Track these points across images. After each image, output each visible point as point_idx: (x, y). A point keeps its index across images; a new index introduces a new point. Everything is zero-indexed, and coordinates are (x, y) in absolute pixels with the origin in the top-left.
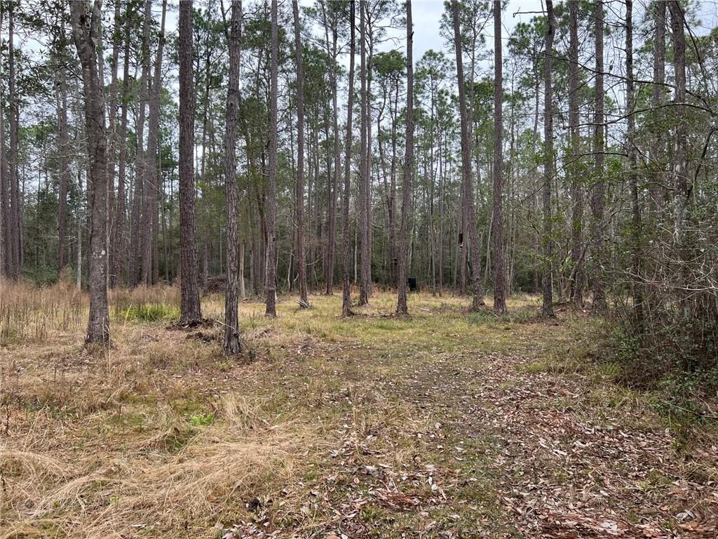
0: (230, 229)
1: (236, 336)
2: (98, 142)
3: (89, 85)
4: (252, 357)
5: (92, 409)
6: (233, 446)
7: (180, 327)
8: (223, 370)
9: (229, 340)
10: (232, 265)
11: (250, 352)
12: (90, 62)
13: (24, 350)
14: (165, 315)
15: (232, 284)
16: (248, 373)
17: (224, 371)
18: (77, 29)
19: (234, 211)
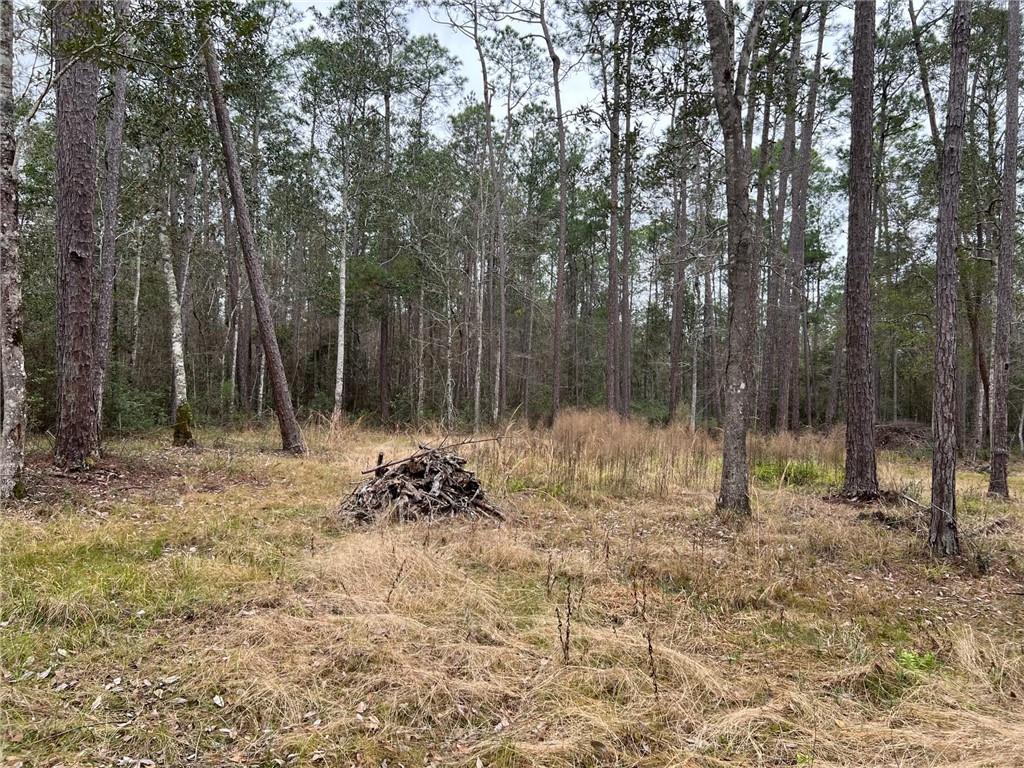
0: (944, 350)
1: (953, 527)
2: (741, 236)
3: (732, 161)
4: (982, 568)
5: (741, 605)
6: (987, 721)
7: (843, 498)
8: (932, 580)
9: (939, 531)
10: (946, 409)
11: (979, 557)
12: (735, 128)
13: (643, 507)
14: (817, 477)
15: (945, 440)
16: (978, 593)
17: (934, 582)
18: (719, 90)
19: (951, 321)
